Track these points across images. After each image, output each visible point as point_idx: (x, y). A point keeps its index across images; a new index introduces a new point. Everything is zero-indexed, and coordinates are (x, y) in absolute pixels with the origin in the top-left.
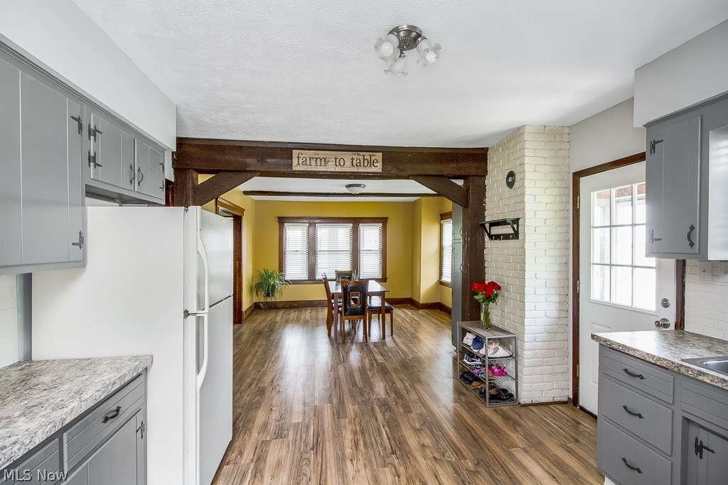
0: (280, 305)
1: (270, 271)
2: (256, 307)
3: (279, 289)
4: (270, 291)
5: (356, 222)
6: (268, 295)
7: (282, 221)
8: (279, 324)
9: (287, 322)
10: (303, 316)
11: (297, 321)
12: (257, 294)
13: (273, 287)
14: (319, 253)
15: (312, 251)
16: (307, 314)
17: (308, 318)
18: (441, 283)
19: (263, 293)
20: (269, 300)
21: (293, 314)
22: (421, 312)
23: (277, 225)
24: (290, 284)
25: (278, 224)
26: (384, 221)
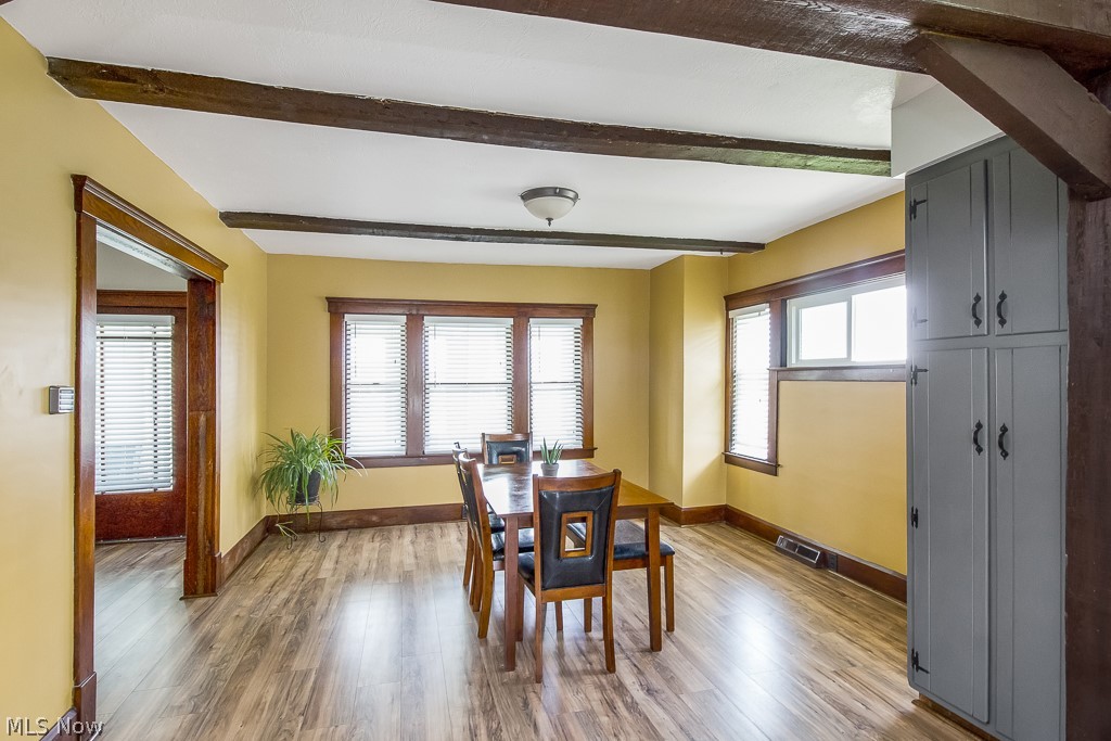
0: (334, 522)
1: (306, 437)
2: (268, 530)
3: (330, 482)
4: (307, 488)
5: (521, 314)
6: (299, 499)
7: (338, 308)
8: (327, 589)
9: (350, 578)
10: (394, 557)
11: (380, 572)
12: (269, 497)
13: (315, 477)
14: (432, 388)
15: (415, 385)
16: (405, 545)
17: (409, 561)
18: (729, 459)
19: (287, 494)
20: (302, 509)
21: (368, 547)
22: (685, 531)
23: (324, 318)
24: (358, 467)
25: (327, 316)
26: (586, 312)
